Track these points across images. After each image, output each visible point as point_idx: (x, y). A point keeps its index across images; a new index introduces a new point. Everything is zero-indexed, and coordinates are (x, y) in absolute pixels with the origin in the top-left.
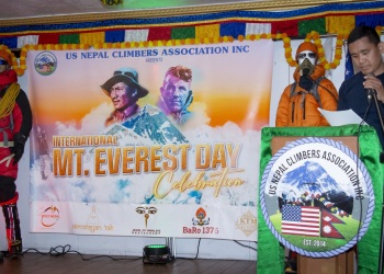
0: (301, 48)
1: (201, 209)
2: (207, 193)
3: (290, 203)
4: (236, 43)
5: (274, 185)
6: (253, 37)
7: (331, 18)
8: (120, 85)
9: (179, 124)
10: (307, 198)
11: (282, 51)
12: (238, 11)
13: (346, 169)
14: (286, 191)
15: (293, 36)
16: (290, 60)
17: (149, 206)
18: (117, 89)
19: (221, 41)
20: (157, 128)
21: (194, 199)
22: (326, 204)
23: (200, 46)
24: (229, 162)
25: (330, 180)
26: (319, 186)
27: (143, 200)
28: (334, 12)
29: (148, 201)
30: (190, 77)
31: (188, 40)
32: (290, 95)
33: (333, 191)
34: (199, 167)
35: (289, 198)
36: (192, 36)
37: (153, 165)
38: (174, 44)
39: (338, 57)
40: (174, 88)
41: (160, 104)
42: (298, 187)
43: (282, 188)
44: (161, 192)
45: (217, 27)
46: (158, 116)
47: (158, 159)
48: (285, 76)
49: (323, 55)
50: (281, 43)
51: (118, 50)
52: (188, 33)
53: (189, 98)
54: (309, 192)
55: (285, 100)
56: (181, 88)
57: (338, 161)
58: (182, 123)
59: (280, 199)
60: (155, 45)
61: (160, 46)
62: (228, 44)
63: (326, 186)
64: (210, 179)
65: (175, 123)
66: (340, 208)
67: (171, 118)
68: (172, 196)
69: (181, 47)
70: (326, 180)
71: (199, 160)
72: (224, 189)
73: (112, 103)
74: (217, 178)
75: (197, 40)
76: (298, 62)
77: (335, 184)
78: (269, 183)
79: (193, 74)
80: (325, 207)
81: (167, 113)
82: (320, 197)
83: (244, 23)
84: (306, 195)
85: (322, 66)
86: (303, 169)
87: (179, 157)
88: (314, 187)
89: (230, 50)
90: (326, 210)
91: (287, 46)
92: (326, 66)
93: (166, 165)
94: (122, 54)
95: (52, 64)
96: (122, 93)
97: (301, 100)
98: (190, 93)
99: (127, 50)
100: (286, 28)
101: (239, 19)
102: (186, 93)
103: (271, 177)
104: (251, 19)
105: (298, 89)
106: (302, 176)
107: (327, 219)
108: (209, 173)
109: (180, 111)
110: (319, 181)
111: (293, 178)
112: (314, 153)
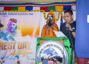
0: (48, 15)
1: (19, 61)
2: (21, 56)
3: (45, 59)
4: (30, 12)
5: (40, 54)
6: (35, 11)
7: (57, 6)
9: (13, 35)
10: (49, 58)
11: (43, 15)
12: (31, 3)
13: (60, 50)
14: (44, 56)
15: (46, 11)
16: (45, 18)
17: (2, 60)
19: (26, 12)
20: (6, 36)
21: (17, 58)
22: (55, 60)
23: (19, 13)
24: (27, 47)
25: (56, 53)
26: (53, 54)
27: (1, 58)
28: (58, 5)
29: (2, 59)
30: (16, 22)
31: (16, 11)
32: (45, 28)
33: (57, 56)
34: (18, 48)
35: (44, 58)
36: (17, 10)
37: (4, 48)
38: (12, 12)
39: (59, 17)
40: (11, 25)
41: (7, 29)
42: (47, 55)
43: (42, 55)
44: (6, 56)
45: (25, 7)
46: (7, 33)
47: (6, 46)
48: (44, 22)
49: (54, 17)
50: (43, 13)
52: (16, 9)
53: (16, 28)
54: (50, 56)
55: (44, 29)
56: (14, 25)
57: (58, 47)
58: (14, 35)
59: (42, 58)
60: (6, 12)
61: (7, 12)
62: (28, 12)
63: (55, 54)
64: (21, 52)
65: (11, 35)
66: (59, 61)
67: (10, 33)
68: (10, 57)
69: (14, 13)
70: (55, 53)
71: (18, 46)
72: (25, 55)
74: (24, 52)
75: (18, 11)
76: (47, 18)
77: (57, 54)
78: (39, 53)
79: (17, 21)
80: (54, 61)
81: (9, 32)
82: (53, 58)
83: (32, 7)
84: (49, 57)
85: (54, 20)
86: (48, 49)
87: (12, 45)
88: (51, 55)
89: (28, 14)
90: (55, 62)
91: (44, 14)
92: (55, 20)
93: (8, 48)
97: (48, 29)
98: (16, 26)
100: (44, 9)
101: (31, 5)
102: (15, 26)
103: (39, 52)
104: (34, 6)
105: (47, 26)
106: (48, 52)
108: (21, 50)
109: (13, 32)
110: (53, 53)
111: (45, 52)
112: (52, 45)
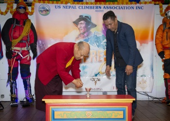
4: (138, 5)
6: (146, 3)
8: (82, 22)
11: (159, 10)
15: (164, 3)
16: (161, 13)
17: (96, 77)
18: (81, 24)
19: (131, 4)
23: (121, 6)
29: (96, 75)
37: (100, 59)
38: (109, 4)
41: (102, 31)
44: (103, 71)
48: (158, 21)
50: (158, 6)
51: (81, 5)
60: (100, 4)
61: (102, 5)
62: (134, 5)
69: (112, 6)
73: (78, 30)
91: (161, 7)
94: (83, 7)
95: (48, 11)
96: (83, 25)
99: (86, 5)
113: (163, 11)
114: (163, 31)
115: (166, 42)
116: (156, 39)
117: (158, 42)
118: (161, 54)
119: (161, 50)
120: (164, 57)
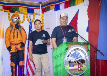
3: (71, 62)
5: (68, 57)
10: (75, 61)
13: (84, 53)
16: (9, 19)
22: (80, 62)
25: (81, 56)
42: (74, 58)
43: (70, 58)
57: (82, 51)
59: (69, 61)
63: (80, 58)
70: (80, 56)
82: (78, 60)
84: (75, 60)
86: (75, 53)
88: (77, 58)
106: (75, 55)
107: (80, 66)
110: (78, 56)
111: (72, 55)
112: (78, 49)
113: (11, 17)
114: (11, 32)
115: (12, 40)
116: (5, 37)
117: (7, 39)
118: (9, 49)
119: (9, 45)
120: (11, 51)
